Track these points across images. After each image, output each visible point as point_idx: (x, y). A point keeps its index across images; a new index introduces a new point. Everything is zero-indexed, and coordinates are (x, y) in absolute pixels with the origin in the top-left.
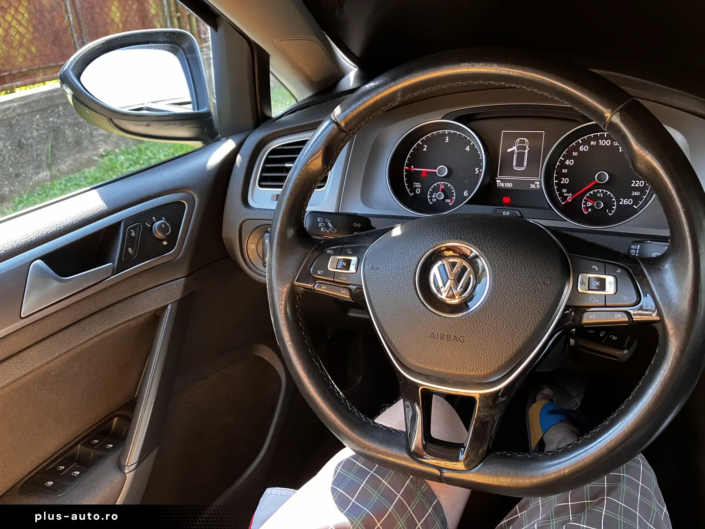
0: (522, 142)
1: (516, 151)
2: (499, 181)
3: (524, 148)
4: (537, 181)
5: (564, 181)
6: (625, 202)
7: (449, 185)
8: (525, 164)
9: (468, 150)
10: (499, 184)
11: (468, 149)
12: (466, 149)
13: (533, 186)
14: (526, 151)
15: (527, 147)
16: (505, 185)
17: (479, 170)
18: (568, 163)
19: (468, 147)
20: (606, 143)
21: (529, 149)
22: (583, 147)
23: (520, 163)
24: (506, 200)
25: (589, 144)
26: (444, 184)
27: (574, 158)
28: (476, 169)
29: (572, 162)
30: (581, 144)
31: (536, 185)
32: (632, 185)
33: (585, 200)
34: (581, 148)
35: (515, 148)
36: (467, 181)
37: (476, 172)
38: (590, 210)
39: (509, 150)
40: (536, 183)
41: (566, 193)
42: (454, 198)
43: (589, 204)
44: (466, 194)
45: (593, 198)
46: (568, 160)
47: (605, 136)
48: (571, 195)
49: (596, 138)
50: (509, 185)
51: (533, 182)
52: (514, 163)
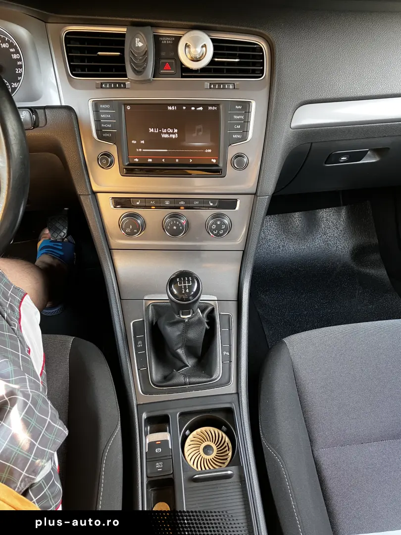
6: (15, 85)
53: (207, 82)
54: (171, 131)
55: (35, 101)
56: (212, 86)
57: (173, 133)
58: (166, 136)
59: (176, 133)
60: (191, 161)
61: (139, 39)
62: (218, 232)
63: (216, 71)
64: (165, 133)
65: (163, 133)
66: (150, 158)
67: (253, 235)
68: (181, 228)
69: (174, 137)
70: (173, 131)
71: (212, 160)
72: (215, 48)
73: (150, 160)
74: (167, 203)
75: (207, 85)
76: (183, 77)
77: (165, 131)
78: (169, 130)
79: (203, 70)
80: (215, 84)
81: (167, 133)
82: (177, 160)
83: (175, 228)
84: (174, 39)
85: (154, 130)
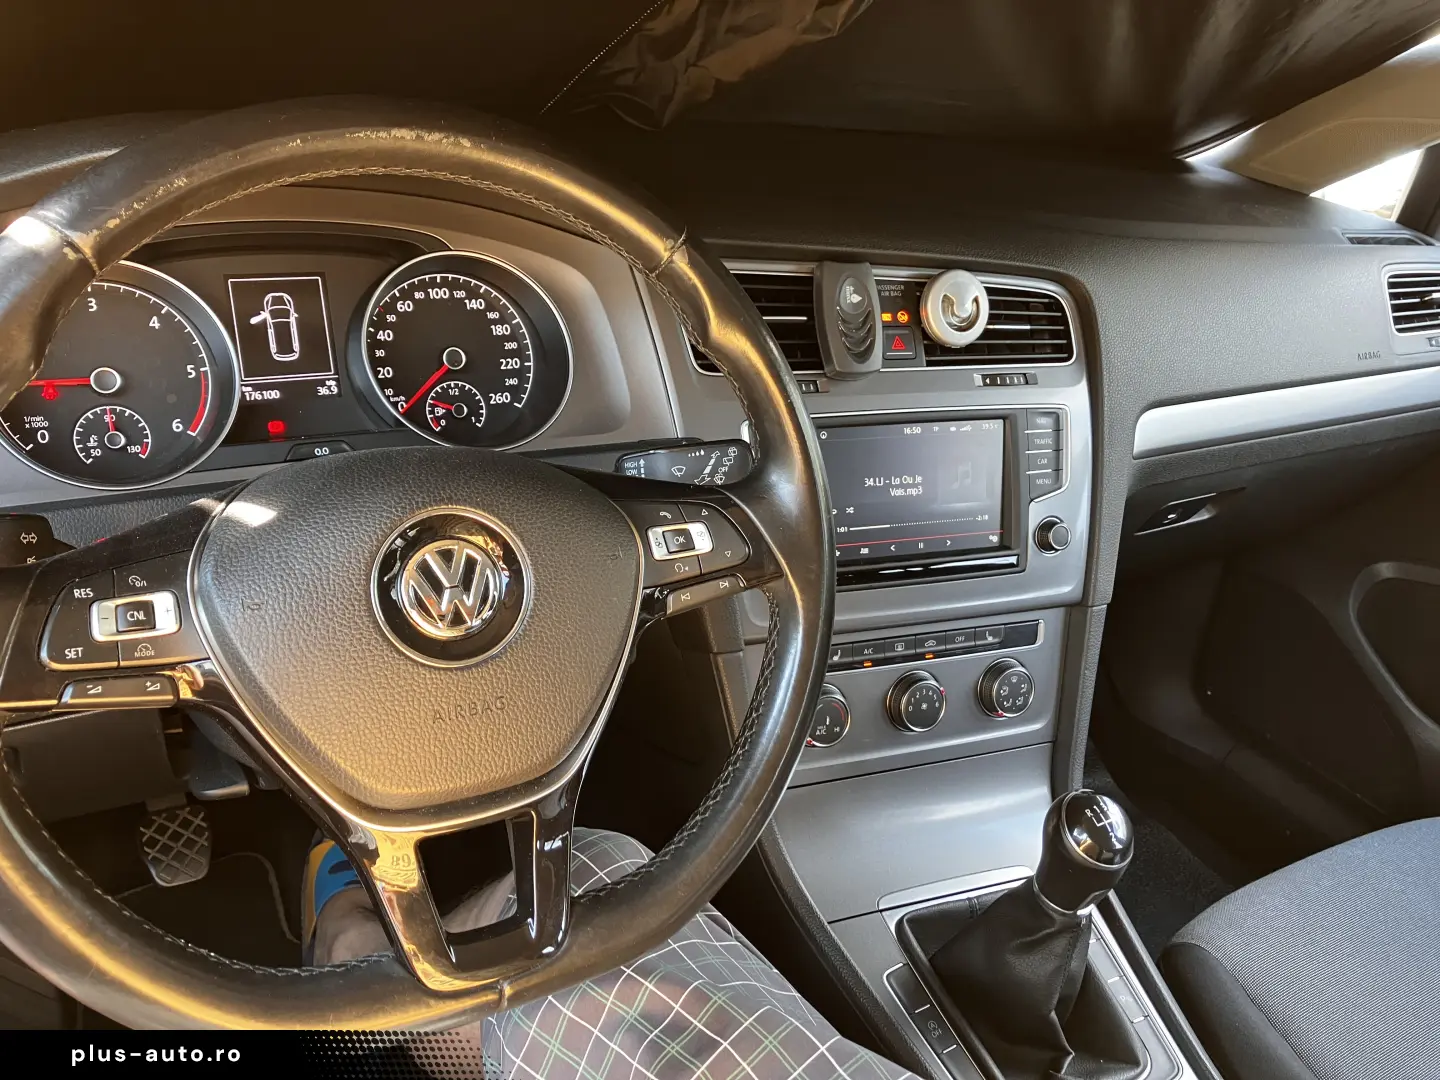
0: (278, 301)
1: (270, 321)
2: (250, 389)
3: (286, 313)
4: (329, 380)
5: (384, 374)
6: (498, 399)
7: (128, 411)
8: (296, 345)
9: (157, 325)
10: (250, 395)
11: (155, 323)
12: (151, 324)
13: (323, 391)
14: (292, 320)
15: (292, 311)
16: (262, 395)
17: (196, 369)
18: (382, 338)
19: (155, 318)
20: (441, 293)
21: (296, 315)
22: (403, 304)
23: (285, 346)
24: (274, 427)
25: (412, 299)
26: (113, 411)
27: (390, 326)
28: (189, 367)
29: (389, 335)
30: (399, 299)
31: (329, 387)
32: (503, 368)
33: (431, 405)
34: (401, 307)
35: (265, 315)
36: (172, 399)
37: (191, 374)
38: (443, 422)
39: (254, 321)
40: (328, 383)
41: (393, 396)
42: (150, 440)
43: (440, 411)
44: (178, 427)
45: (444, 398)
46: (381, 332)
47: (438, 281)
48: (403, 398)
49: (424, 286)
50: (275, 395)
51: (322, 383)
52: (273, 347)
53: (976, 373)
54: (910, 480)
55: (611, 431)
56: (988, 381)
57: (914, 485)
58: (899, 492)
59: (919, 484)
60: (949, 542)
61: (852, 289)
62: (1014, 703)
63: (992, 349)
64: (897, 487)
65: (893, 487)
66: (865, 547)
67: (1082, 698)
68: (937, 705)
69: (914, 494)
70: (914, 479)
71: (991, 537)
72: (993, 305)
73: (865, 551)
74: (900, 649)
75: (978, 379)
76: (930, 364)
77: (897, 481)
78: (905, 479)
79: (970, 349)
80: (993, 378)
81: (901, 486)
82: (921, 545)
83: (924, 706)
84: (902, 287)
85: (875, 482)
